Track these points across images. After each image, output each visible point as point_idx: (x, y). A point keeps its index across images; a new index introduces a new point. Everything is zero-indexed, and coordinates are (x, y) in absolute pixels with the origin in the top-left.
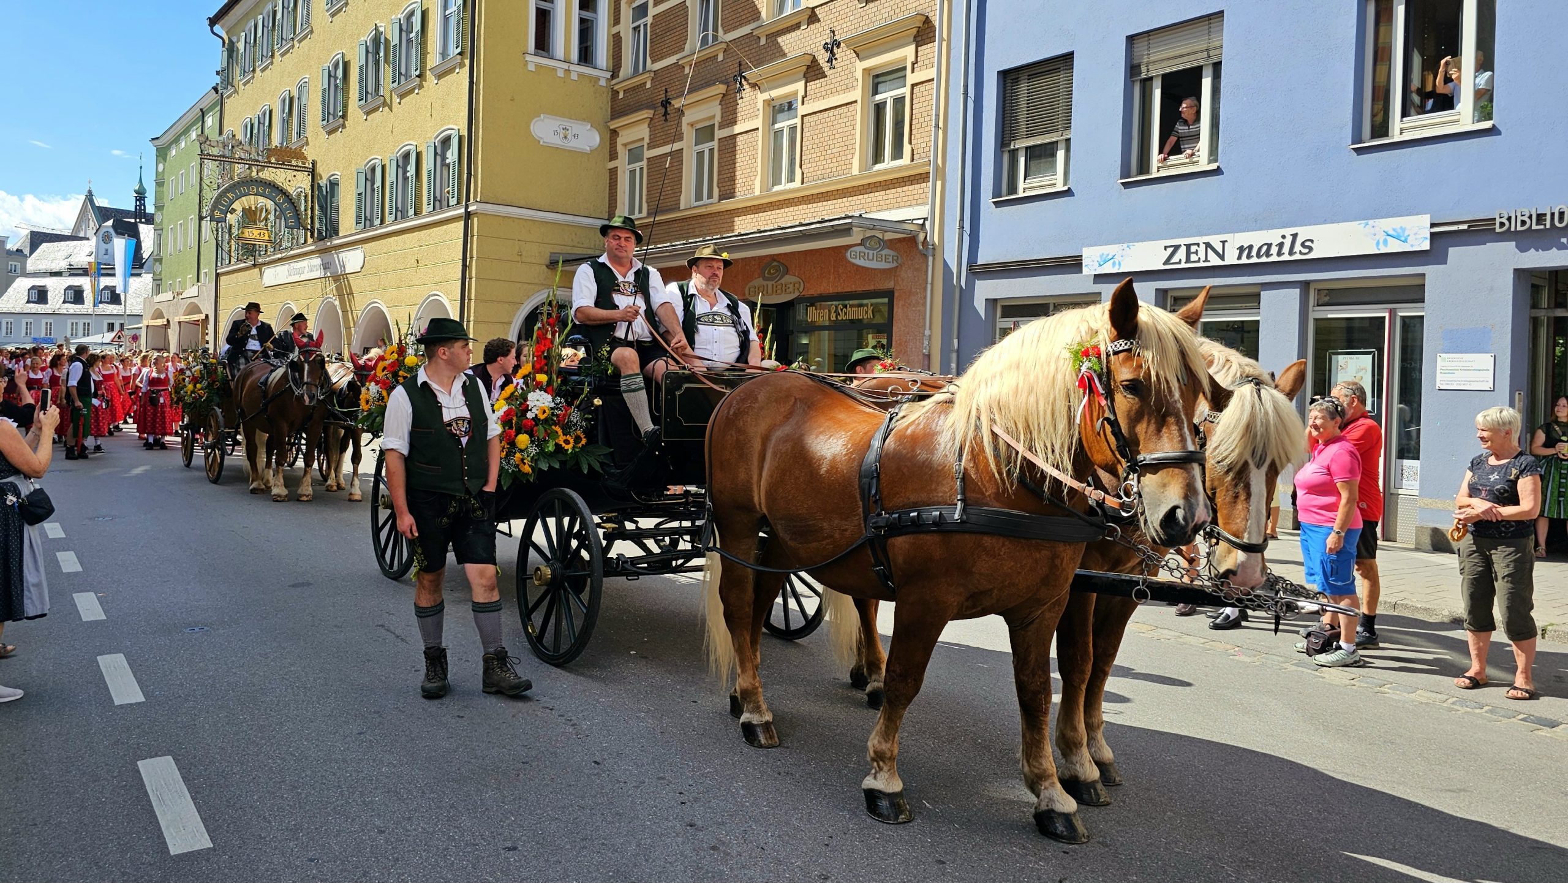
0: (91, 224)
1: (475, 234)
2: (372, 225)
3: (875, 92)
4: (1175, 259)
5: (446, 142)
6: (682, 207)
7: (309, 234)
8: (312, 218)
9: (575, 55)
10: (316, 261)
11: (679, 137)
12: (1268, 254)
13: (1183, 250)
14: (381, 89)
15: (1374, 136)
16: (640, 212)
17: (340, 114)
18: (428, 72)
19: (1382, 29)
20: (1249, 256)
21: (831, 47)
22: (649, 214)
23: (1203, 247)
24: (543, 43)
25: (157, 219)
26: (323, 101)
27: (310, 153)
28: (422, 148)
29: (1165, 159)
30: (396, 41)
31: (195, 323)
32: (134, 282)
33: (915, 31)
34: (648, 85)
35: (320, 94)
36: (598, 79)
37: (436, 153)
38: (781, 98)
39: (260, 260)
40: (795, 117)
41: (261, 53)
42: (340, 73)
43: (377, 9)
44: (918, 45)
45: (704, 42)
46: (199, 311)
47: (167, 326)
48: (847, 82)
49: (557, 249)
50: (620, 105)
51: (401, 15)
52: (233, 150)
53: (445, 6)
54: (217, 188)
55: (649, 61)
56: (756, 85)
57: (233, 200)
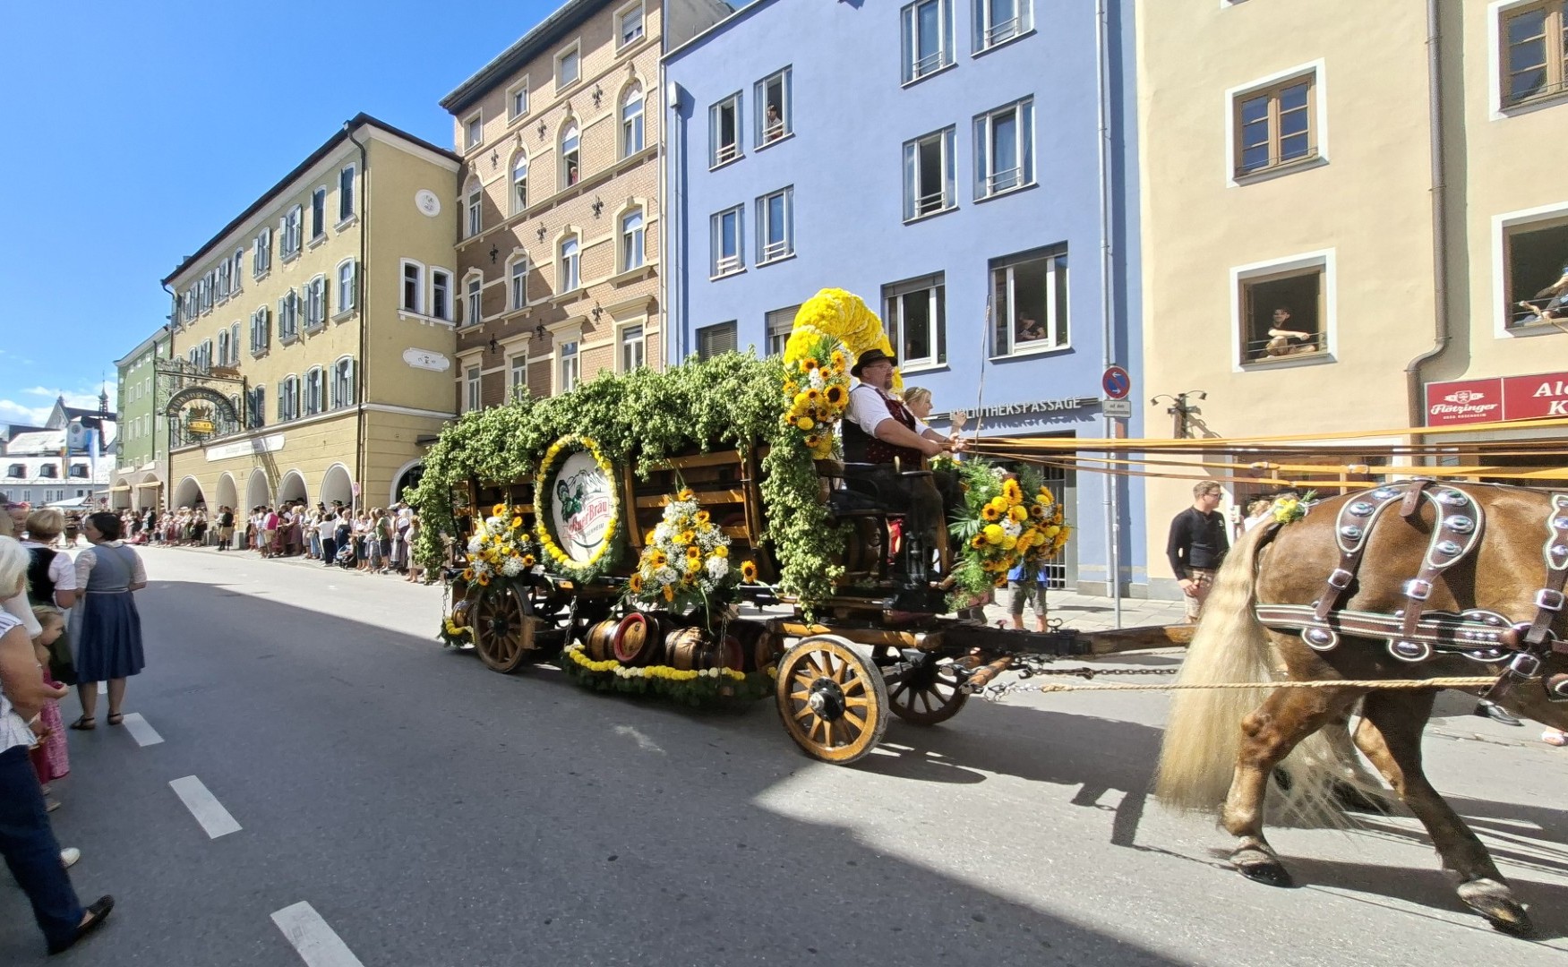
0: (63, 421)
1: (366, 423)
2: (290, 418)
3: (625, 338)
5: (344, 365)
7: (242, 425)
8: (245, 414)
9: (432, 312)
10: (249, 443)
11: (503, 363)
14: (295, 329)
17: (265, 345)
18: (331, 319)
19: (893, 312)
21: (597, 312)
24: (411, 303)
25: (120, 416)
26: (252, 337)
27: (243, 371)
28: (327, 369)
30: (306, 299)
31: (153, 488)
32: (100, 461)
33: (646, 305)
34: (481, 331)
35: (250, 332)
36: (448, 326)
37: (337, 372)
38: (568, 341)
39: (205, 443)
40: (576, 352)
41: (203, 305)
42: (264, 319)
43: (292, 278)
44: (650, 314)
45: (517, 306)
46: (154, 479)
47: (130, 491)
48: (607, 334)
49: (422, 433)
50: (463, 343)
51: (310, 282)
52: (182, 368)
53: (342, 277)
54: (170, 394)
55: (481, 316)
56: (550, 332)
57: (183, 403)
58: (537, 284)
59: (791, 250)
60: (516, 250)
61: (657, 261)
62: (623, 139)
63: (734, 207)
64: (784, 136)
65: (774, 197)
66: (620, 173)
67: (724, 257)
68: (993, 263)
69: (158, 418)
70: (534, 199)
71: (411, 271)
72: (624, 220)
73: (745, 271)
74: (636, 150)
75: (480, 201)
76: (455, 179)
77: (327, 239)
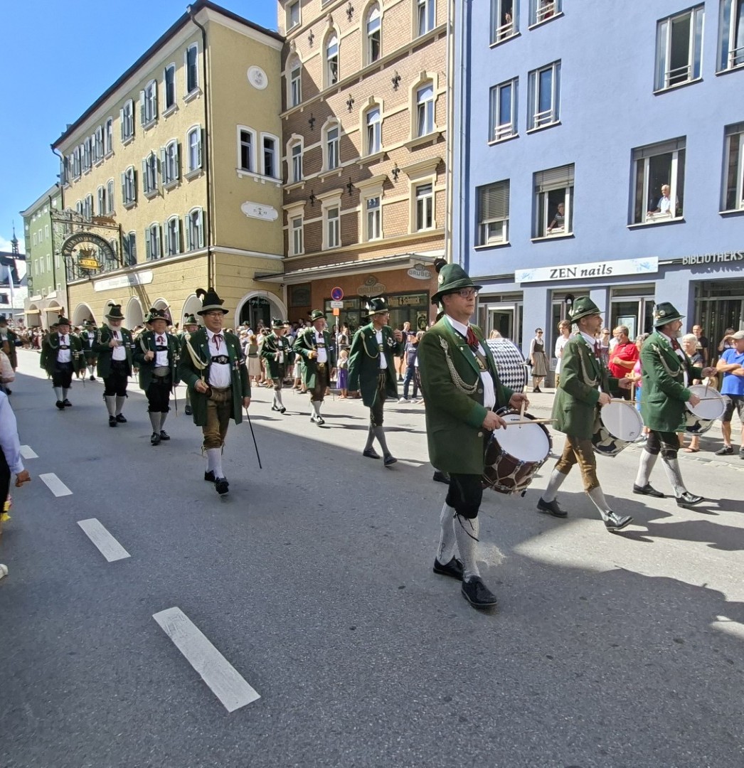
1: (215, 262)
2: (156, 258)
3: (418, 194)
4: (555, 276)
5: (195, 215)
6: (323, 249)
7: (120, 263)
8: (121, 255)
9: (263, 171)
10: (126, 278)
11: (320, 214)
12: (593, 273)
13: (558, 272)
14: (156, 185)
15: (636, 222)
16: (301, 252)
17: (134, 199)
18: (183, 177)
19: (640, 174)
20: (586, 275)
21: (396, 172)
22: (306, 253)
23: (567, 270)
24: (246, 164)
25: (28, 256)
26: (123, 193)
27: (118, 220)
28: (182, 218)
29: (550, 230)
30: (164, 160)
31: (56, 312)
32: (16, 291)
33: (436, 165)
34: (303, 188)
35: (121, 188)
36: (276, 184)
37: (190, 221)
38: (371, 196)
39: (93, 277)
40: (379, 205)
41: (84, 165)
42: (132, 177)
43: (151, 142)
44: (438, 174)
45: (331, 167)
46: (58, 305)
47: (39, 314)
48: (404, 189)
49: (259, 271)
50: (288, 198)
51: (166, 146)
52: (71, 218)
53: (191, 142)
54: (64, 238)
55: (302, 176)
56: (358, 189)
57: (74, 245)
58: (347, 148)
59: (557, 118)
60: (330, 119)
61: (445, 128)
62: (418, 21)
63: (510, 80)
64: (554, 15)
65: (544, 70)
66: (415, 49)
67: (500, 124)
68: (728, 129)
69: (57, 257)
70: (344, 74)
71: (245, 136)
72: (418, 93)
73: (518, 137)
74: (429, 29)
75: (300, 76)
76: (279, 56)
77: (177, 109)
